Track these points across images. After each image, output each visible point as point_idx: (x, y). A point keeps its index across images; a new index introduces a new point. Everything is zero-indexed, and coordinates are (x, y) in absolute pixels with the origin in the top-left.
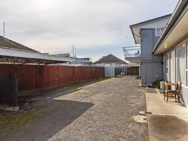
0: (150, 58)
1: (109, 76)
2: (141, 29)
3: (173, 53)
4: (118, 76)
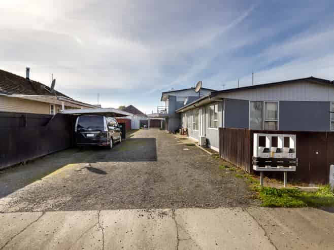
0: (173, 115)
1: (135, 128)
2: (169, 96)
4: (142, 128)
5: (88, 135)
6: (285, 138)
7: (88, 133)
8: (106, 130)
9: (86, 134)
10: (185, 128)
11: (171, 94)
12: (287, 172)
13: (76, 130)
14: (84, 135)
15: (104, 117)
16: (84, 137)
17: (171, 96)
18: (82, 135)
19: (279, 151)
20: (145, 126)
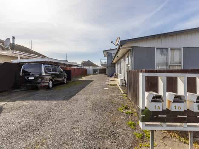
0: (110, 65)
2: (107, 53)
3: (117, 64)
4: (94, 74)
5: (30, 78)
6: (189, 79)
7: (30, 77)
8: (44, 74)
9: (28, 78)
10: (117, 73)
11: (108, 52)
12: (194, 131)
13: (21, 75)
14: (26, 78)
15: (42, 65)
16: (26, 80)
17: (109, 53)
18: (25, 79)
19: (179, 99)
20: (96, 73)
